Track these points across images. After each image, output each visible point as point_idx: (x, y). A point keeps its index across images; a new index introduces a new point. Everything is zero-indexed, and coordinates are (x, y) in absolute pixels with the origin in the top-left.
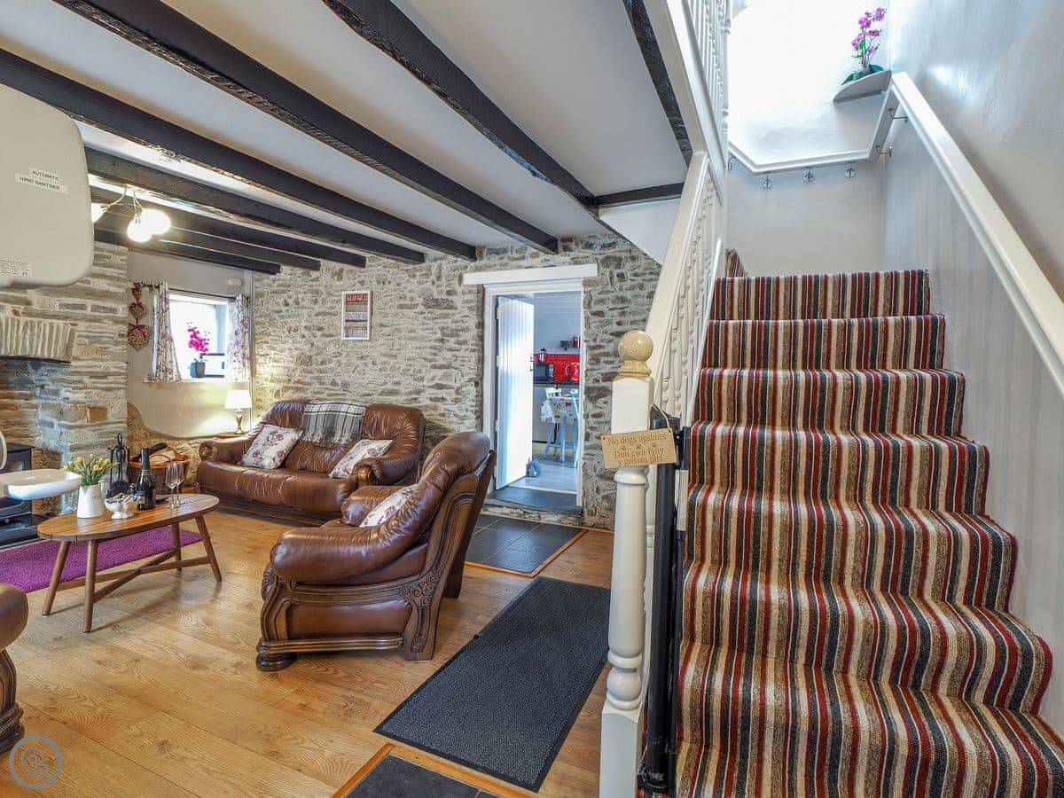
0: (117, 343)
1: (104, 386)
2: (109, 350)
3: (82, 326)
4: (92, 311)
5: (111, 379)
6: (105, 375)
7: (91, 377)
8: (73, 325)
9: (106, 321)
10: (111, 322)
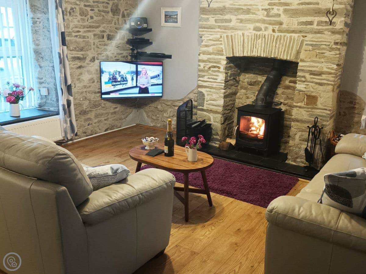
0: (332, 49)
1: (318, 81)
2: (325, 55)
3: (310, 36)
4: (317, 25)
5: (324, 76)
6: (320, 74)
7: (311, 74)
8: (303, 37)
9: (326, 32)
10: (330, 33)
